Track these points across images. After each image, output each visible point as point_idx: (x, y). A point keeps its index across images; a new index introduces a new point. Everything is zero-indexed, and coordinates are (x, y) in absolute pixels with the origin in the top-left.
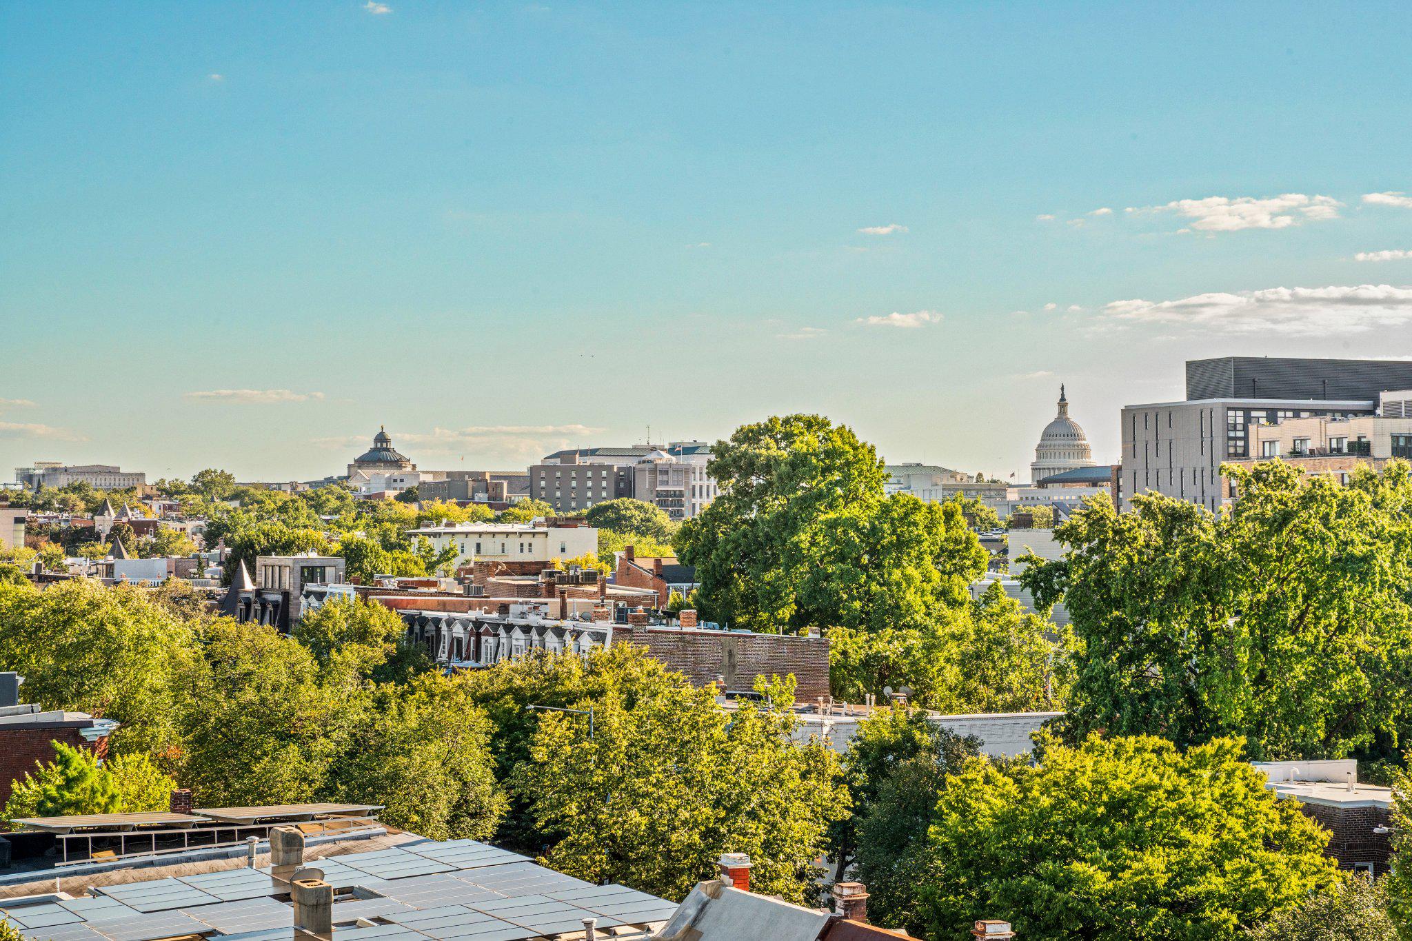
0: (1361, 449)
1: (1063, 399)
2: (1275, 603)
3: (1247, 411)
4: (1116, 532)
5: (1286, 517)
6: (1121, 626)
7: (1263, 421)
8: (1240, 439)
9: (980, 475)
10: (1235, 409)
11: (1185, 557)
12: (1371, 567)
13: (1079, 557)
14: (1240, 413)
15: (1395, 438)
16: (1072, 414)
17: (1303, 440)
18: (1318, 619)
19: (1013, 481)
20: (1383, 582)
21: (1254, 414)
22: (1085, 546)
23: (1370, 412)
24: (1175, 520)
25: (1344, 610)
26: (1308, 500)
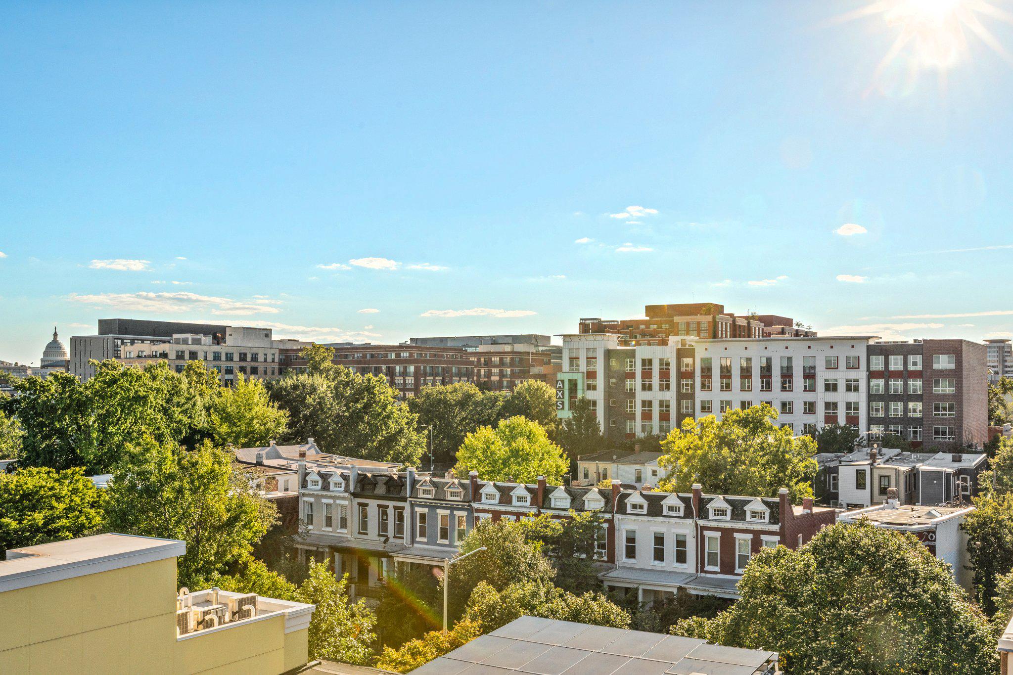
0: (164, 355)
2: (108, 414)
3: (123, 340)
4: (41, 387)
7: (129, 344)
8: (119, 351)
10: (118, 339)
11: (70, 396)
12: (146, 400)
13: (25, 396)
14: (120, 341)
15: (177, 352)
16: (58, 338)
17: (142, 352)
18: (125, 419)
20: (151, 406)
21: (125, 341)
22: (28, 392)
23: (169, 342)
24: (67, 382)
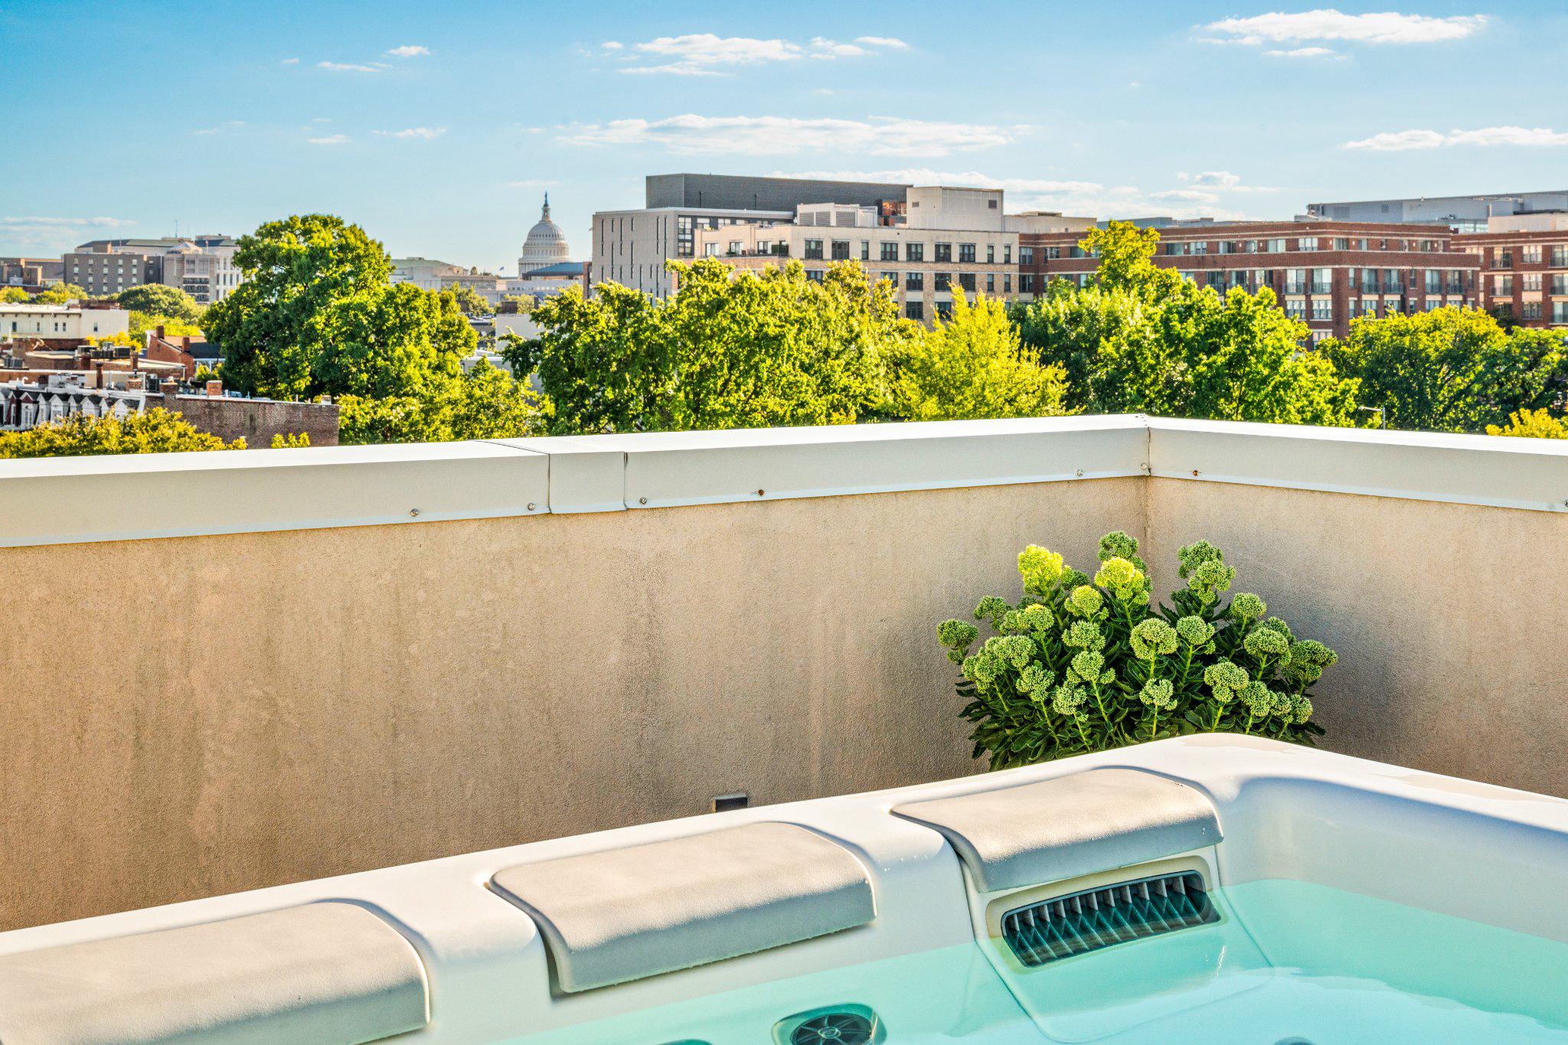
0: (782, 250)
1: (546, 205)
2: (706, 373)
3: (694, 218)
4: (582, 315)
5: (719, 305)
6: (583, 392)
7: (707, 227)
8: (688, 241)
9: (474, 268)
10: (685, 216)
11: (635, 335)
12: (780, 344)
13: (551, 335)
14: (689, 220)
15: (808, 242)
16: (553, 218)
17: (737, 243)
18: (738, 385)
19: (502, 274)
20: (789, 356)
21: (700, 221)
22: (557, 326)
23: (790, 221)
24: (627, 307)
25: (758, 378)
26: (737, 290)
